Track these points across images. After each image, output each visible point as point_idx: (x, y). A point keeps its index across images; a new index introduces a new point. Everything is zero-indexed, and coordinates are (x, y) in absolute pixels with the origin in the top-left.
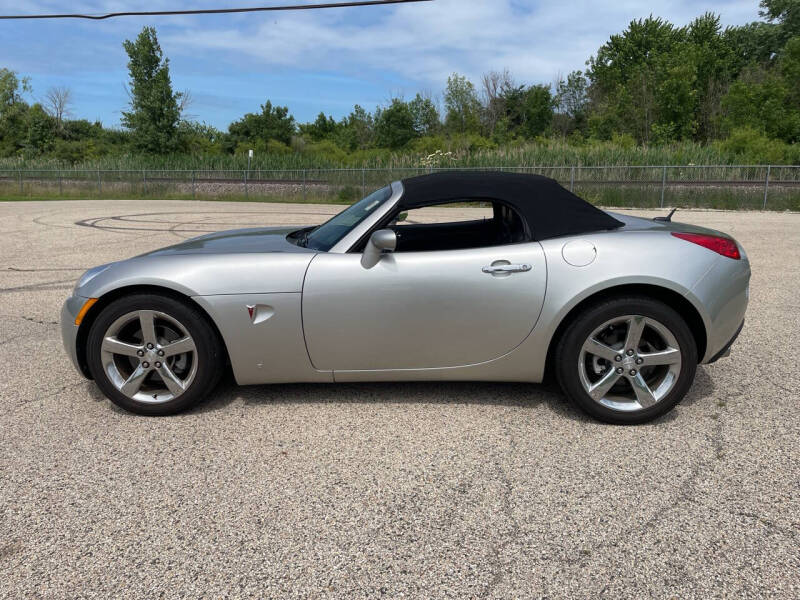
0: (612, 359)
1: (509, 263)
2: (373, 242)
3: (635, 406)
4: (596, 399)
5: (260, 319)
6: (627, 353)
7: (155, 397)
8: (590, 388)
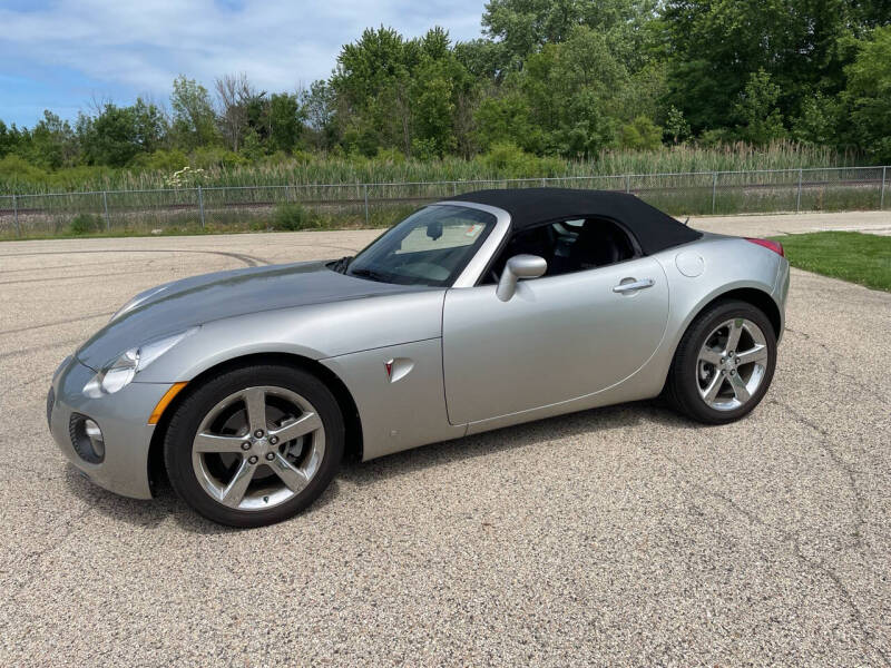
0: (717, 362)
1: (634, 280)
2: (511, 268)
3: (735, 403)
4: (709, 403)
5: (399, 375)
6: (729, 355)
7: (266, 500)
8: (704, 394)
